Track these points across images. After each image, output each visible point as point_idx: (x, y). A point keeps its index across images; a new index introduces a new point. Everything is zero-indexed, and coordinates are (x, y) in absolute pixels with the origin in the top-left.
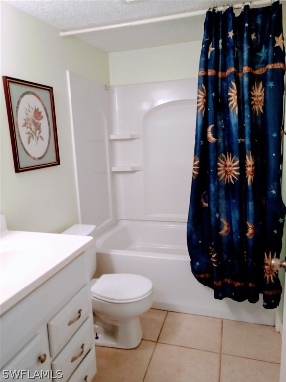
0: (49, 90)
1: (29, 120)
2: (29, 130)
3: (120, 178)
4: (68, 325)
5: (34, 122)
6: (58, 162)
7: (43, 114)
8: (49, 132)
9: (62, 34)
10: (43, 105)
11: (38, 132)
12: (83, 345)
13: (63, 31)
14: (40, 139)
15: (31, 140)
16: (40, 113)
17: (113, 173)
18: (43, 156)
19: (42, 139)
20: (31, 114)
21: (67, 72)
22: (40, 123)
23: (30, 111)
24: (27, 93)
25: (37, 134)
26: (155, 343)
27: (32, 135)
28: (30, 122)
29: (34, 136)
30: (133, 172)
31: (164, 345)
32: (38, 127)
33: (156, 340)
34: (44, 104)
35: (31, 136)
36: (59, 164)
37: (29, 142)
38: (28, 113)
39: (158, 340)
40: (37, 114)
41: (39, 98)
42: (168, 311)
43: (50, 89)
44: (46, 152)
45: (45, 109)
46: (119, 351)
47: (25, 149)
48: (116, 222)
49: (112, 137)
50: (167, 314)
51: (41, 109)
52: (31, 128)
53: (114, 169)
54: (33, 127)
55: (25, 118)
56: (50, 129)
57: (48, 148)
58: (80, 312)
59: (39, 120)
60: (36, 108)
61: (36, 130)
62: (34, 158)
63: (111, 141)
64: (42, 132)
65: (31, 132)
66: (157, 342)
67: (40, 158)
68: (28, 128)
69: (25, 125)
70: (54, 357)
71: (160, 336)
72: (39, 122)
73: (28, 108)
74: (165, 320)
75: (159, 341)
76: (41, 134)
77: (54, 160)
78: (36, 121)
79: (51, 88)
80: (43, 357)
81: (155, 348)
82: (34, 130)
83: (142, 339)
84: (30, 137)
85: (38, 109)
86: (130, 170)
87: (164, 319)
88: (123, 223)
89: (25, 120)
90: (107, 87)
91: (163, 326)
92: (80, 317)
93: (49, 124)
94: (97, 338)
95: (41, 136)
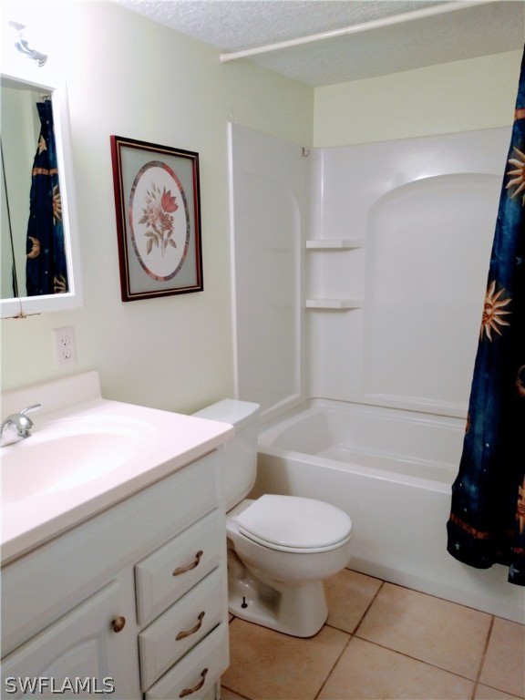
0: (193, 159)
1: (152, 211)
2: (151, 228)
3: (320, 321)
4: (174, 575)
5: (160, 214)
6: (199, 287)
7: (179, 201)
8: (188, 232)
9: (223, 58)
10: (179, 185)
11: (167, 232)
12: (203, 614)
13: (226, 52)
14: (169, 246)
15: (154, 245)
16: (174, 198)
17: (308, 311)
18: (174, 274)
19: (174, 245)
20: (157, 203)
21: (229, 126)
22: (171, 217)
23: (154, 196)
24: (153, 164)
25: (165, 236)
26: (349, 636)
27: (156, 238)
28: (153, 214)
29: (160, 240)
30: (345, 310)
31: (366, 643)
32: (168, 225)
33: (351, 631)
34: (182, 183)
35: (154, 238)
36: (202, 289)
37: (149, 251)
38: (152, 199)
39: (355, 631)
40: (168, 200)
41: (172, 173)
42: (384, 581)
43: (193, 157)
44: (179, 268)
45: (182, 193)
46: (279, 637)
47: (141, 262)
48: (306, 402)
49: (310, 244)
50: (382, 586)
51: (176, 193)
52: (154, 226)
53: (310, 304)
54: (158, 224)
55: (146, 208)
56: (189, 227)
57: (183, 260)
58: (199, 555)
59: (170, 211)
60: (167, 191)
61: (163, 229)
62: (157, 278)
63: (308, 252)
64: (174, 232)
65: (155, 233)
66: (353, 634)
67: (167, 278)
68: (149, 225)
69: (145, 220)
70: (143, 625)
71: (362, 625)
72: (171, 214)
73: (151, 190)
74: (376, 596)
75: (358, 634)
76: (172, 237)
77: (193, 282)
78: (165, 213)
79: (197, 154)
80: (119, 622)
81: (347, 645)
82: (159, 229)
83: (325, 624)
84: (151, 241)
85: (169, 192)
86: (339, 307)
87: (373, 594)
88: (319, 405)
89: (145, 212)
90: (304, 152)
91: (370, 607)
92: (196, 563)
93: (188, 219)
94: (244, 606)
95: (171, 240)
